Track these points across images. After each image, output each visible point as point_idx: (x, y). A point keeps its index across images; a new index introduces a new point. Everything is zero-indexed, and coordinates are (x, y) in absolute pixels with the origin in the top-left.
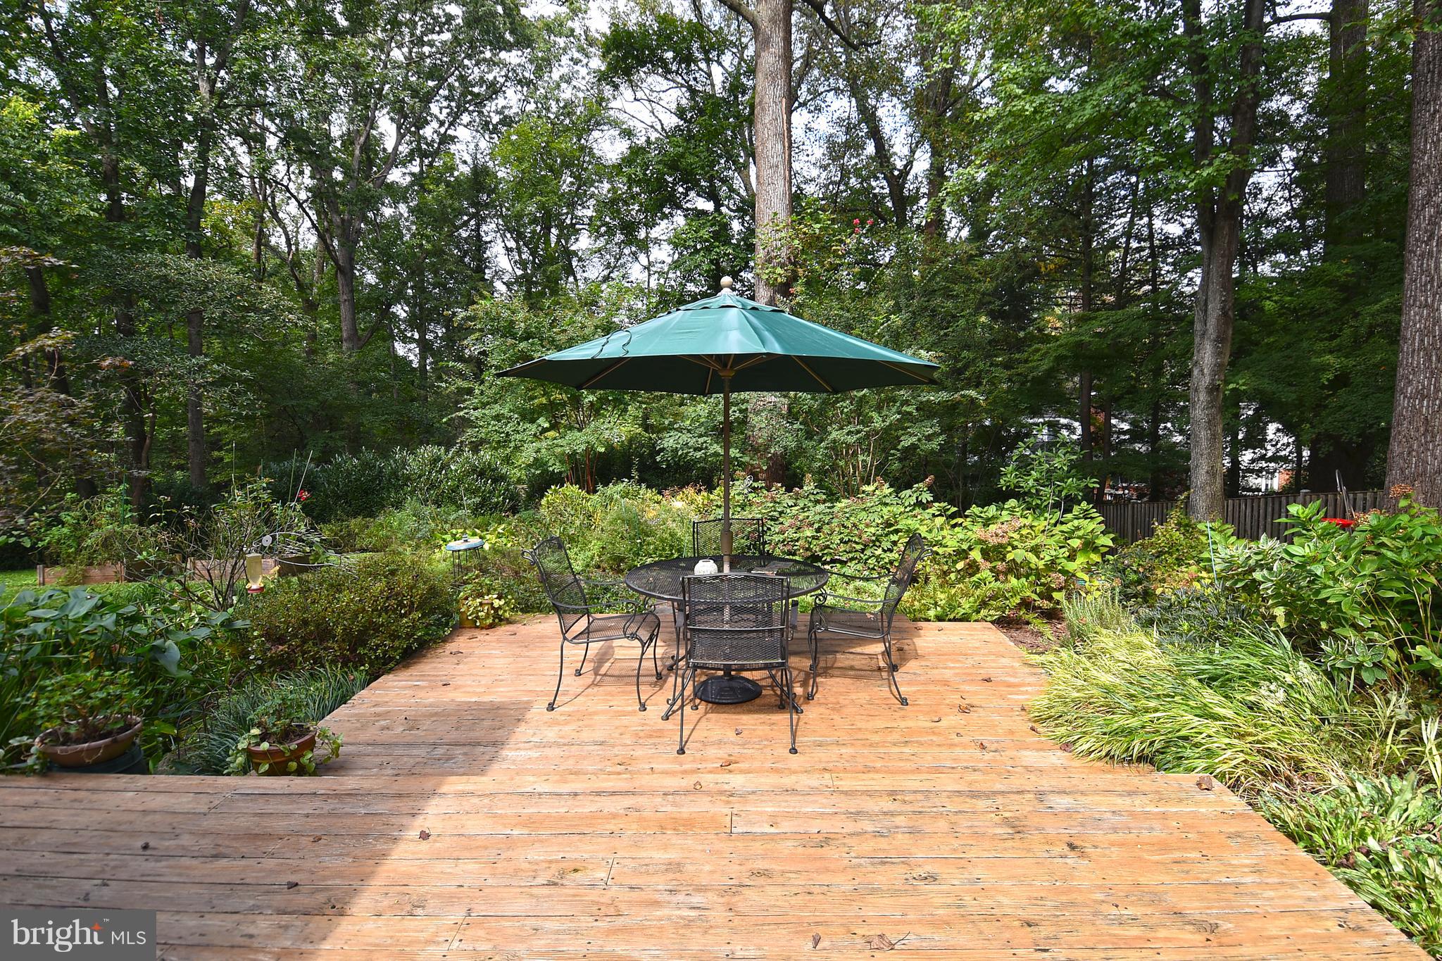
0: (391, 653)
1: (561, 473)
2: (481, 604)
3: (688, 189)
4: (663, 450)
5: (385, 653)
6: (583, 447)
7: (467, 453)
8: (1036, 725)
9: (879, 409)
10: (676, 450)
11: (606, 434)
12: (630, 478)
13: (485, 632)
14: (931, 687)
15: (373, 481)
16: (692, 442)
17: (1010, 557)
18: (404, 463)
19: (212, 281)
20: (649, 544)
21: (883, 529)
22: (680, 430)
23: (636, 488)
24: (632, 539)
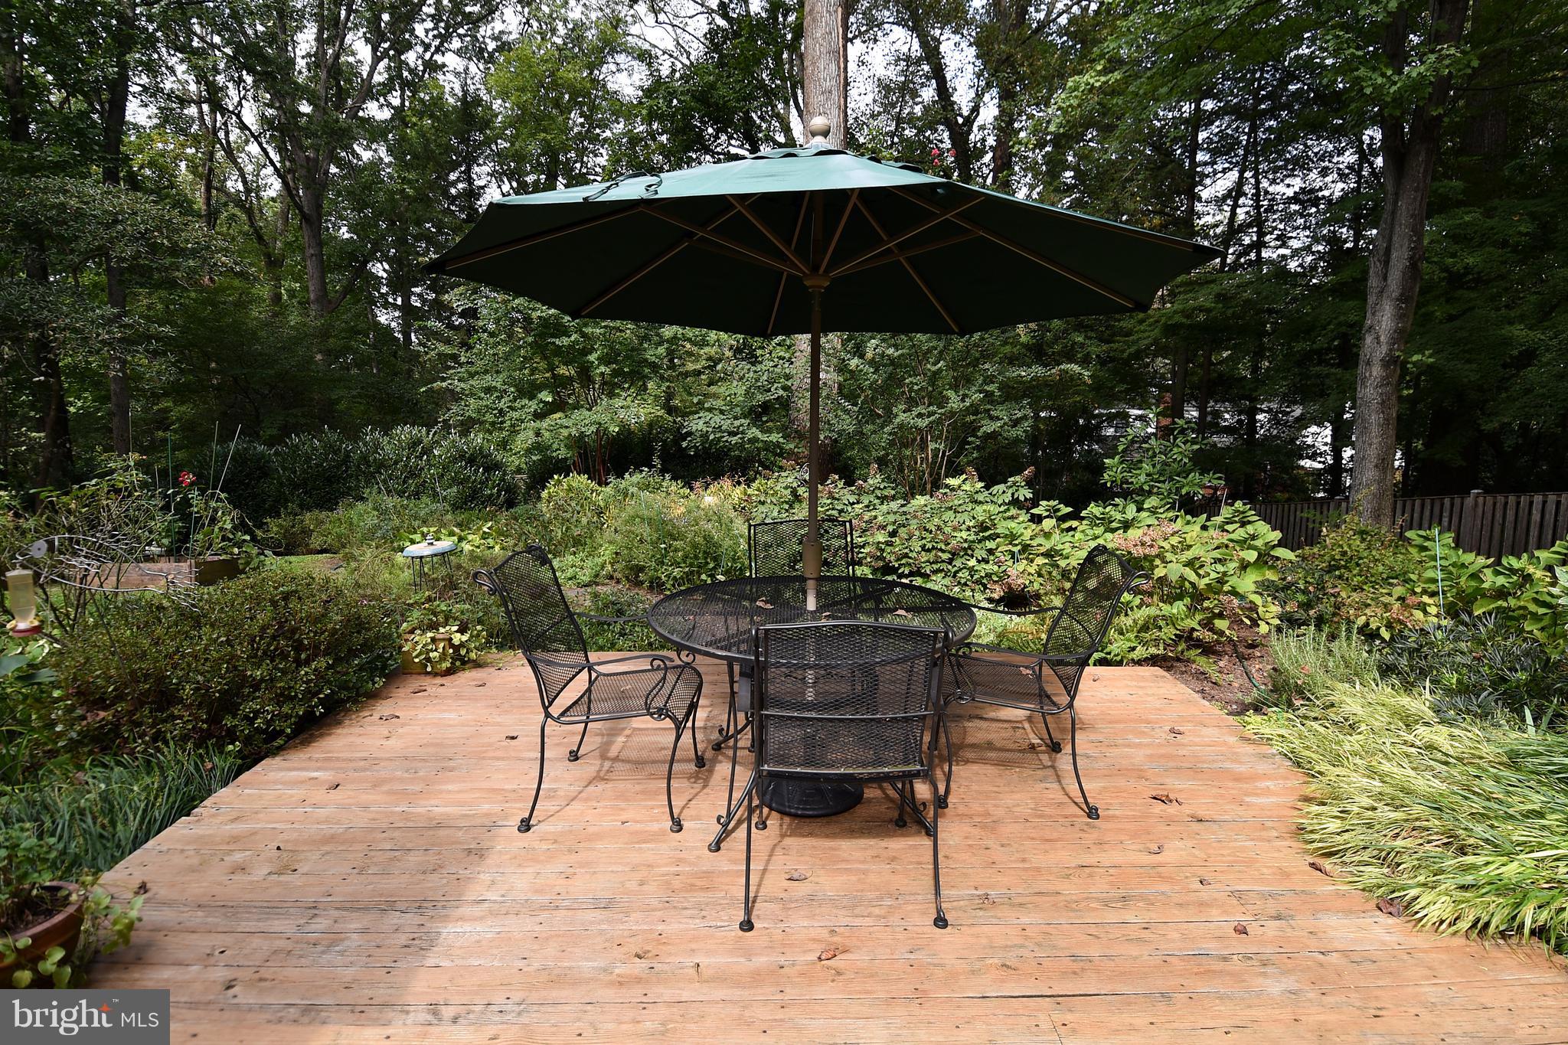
0: (278, 725)
1: (566, 459)
2: (433, 640)
3: (718, 131)
4: (690, 434)
5: (268, 723)
6: (593, 428)
7: (454, 434)
8: (1320, 861)
9: (955, 387)
10: (705, 436)
11: (622, 414)
12: (651, 467)
13: (439, 680)
14: (1121, 782)
15: (338, 467)
16: (726, 425)
17: (1159, 572)
18: (377, 446)
19: (122, 212)
20: (676, 550)
21: (977, 534)
22: (710, 410)
23: (658, 479)
24: (655, 544)
